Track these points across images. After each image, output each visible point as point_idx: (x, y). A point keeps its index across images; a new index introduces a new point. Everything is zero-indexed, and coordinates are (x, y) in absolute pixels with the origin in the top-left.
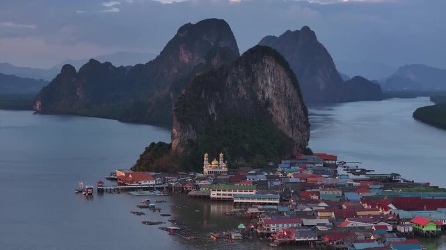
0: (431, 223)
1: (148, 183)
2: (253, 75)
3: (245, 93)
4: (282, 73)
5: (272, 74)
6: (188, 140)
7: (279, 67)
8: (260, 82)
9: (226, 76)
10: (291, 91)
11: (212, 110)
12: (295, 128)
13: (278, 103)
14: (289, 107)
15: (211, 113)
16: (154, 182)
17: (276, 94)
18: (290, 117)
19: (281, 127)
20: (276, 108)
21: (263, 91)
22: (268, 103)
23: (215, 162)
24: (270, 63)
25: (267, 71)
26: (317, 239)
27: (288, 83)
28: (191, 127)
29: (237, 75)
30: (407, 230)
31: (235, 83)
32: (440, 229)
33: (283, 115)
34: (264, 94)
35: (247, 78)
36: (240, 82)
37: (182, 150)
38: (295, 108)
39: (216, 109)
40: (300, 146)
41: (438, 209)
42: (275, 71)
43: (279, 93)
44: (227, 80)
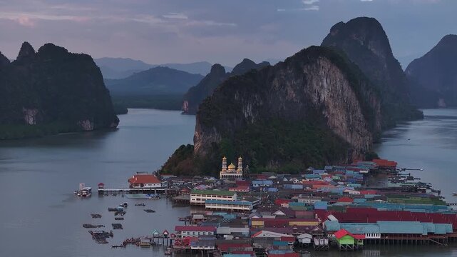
0: (348, 237)
1: (153, 186)
2: (304, 77)
3: (294, 95)
4: (339, 75)
5: (328, 76)
6: (212, 143)
7: (334, 68)
8: (315, 84)
9: (272, 78)
10: (349, 93)
11: (248, 112)
12: (355, 133)
13: (335, 106)
14: (348, 111)
15: (246, 116)
16: (159, 185)
17: (332, 97)
18: (348, 121)
19: (337, 132)
20: (332, 110)
21: (319, 94)
22: (323, 106)
23: (232, 166)
24: (324, 64)
25: (322, 72)
26: (213, 248)
27: (345, 85)
28: (215, 129)
29: (285, 76)
30: (322, 243)
31: (283, 85)
32: (362, 244)
33: (340, 118)
34: (319, 96)
35: (296, 80)
36: (288, 84)
37: (204, 153)
38: (354, 111)
39: (253, 111)
40: (361, 150)
41: (379, 222)
42: (331, 72)
43: (336, 96)
44: (274, 83)
